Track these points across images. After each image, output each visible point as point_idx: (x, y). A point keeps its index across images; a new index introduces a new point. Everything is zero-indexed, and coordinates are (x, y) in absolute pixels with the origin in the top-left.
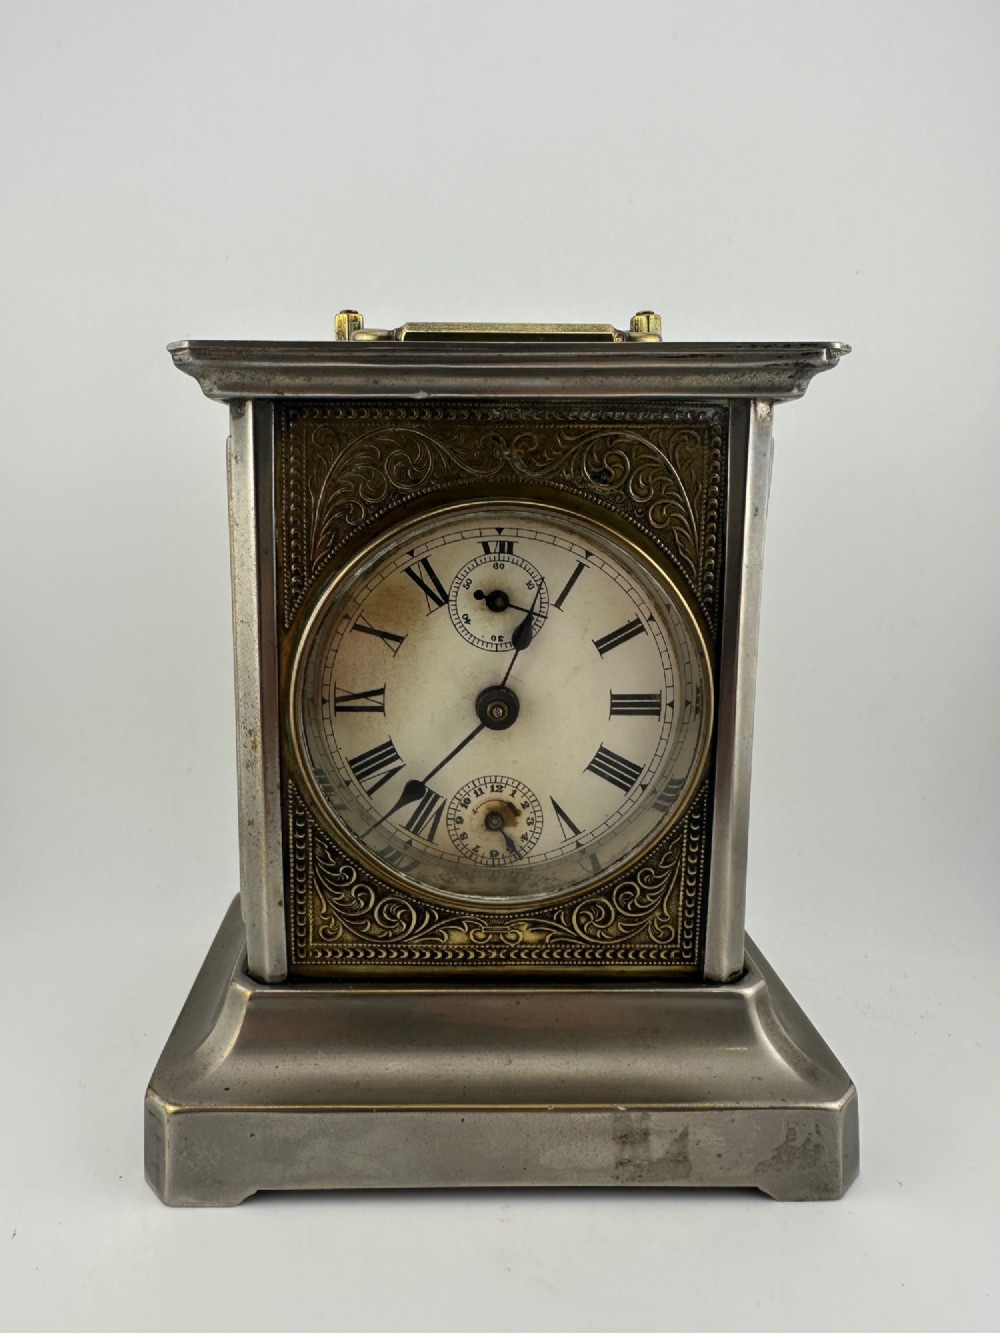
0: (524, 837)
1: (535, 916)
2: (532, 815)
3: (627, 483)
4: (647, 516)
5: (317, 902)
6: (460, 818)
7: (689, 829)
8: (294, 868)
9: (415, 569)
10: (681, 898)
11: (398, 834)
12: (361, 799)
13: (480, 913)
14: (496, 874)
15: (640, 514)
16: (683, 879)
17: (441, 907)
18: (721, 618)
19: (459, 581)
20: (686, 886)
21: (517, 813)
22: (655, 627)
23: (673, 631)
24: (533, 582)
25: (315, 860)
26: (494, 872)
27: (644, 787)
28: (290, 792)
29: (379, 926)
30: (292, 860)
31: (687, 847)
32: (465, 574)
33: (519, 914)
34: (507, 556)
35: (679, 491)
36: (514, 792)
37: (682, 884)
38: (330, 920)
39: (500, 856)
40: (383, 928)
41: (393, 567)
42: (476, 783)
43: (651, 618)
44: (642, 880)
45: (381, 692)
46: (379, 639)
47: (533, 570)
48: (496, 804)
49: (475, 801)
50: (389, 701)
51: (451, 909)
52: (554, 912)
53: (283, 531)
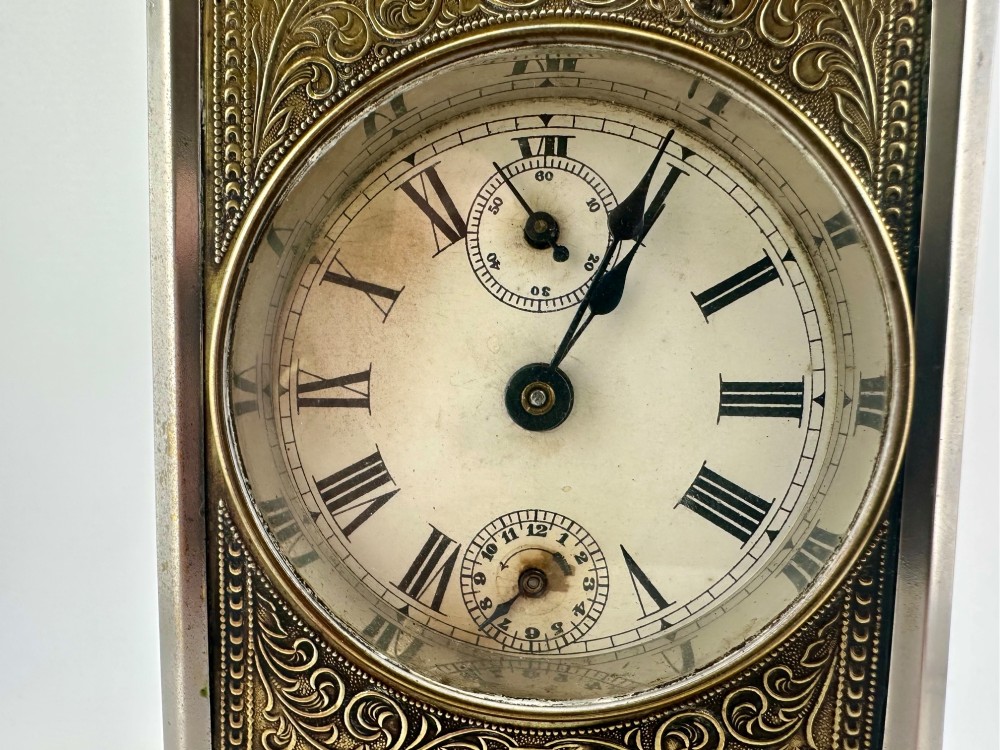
0: (579, 610)
1: (594, 736)
2: (592, 575)
3: (755, 16)
4: (788, 70)
5: (260, 694)
6: (481, 575)
7: (854, 603)
8: (227, 638)
9: (416, 184)
10: (838, 719)
11: (388, 597)
12: (334, 541)
13: (506, 726)
14: (535, 665)
15: (777, 67)
16: (841, 687)
17: (444, 712)
18: (917, 242)
19: (483, 202)
20: (846, 698)
21: (568, 571)
22: (796, 270)
23: (825, 279)
24: (598, 200)
25: (257, 629)
26: (531, 661)
27: (773, 535)
28: (220, 519)
29: (353, 737)
30: (223, 627)
31: (850, 633)
32: (492, 190)
33: (568, 730)
34: (557, 160)
35: (847, 28)
36: (565, 537)
37: (840, 695)
38: (279, 721)
39: (542, 637)
40: (357, 740)
41: (384, 181)
42: (506, 520)
43: (789, 257)
44: (772, 687)
45: (365, 376)
46: (361, 293)
47: (597, 180)
48: (535, 555)
49: (504, 550)
50: (378, 389)
51: (460, 716)
52: (625, 730)
53: (213, 112)
